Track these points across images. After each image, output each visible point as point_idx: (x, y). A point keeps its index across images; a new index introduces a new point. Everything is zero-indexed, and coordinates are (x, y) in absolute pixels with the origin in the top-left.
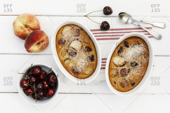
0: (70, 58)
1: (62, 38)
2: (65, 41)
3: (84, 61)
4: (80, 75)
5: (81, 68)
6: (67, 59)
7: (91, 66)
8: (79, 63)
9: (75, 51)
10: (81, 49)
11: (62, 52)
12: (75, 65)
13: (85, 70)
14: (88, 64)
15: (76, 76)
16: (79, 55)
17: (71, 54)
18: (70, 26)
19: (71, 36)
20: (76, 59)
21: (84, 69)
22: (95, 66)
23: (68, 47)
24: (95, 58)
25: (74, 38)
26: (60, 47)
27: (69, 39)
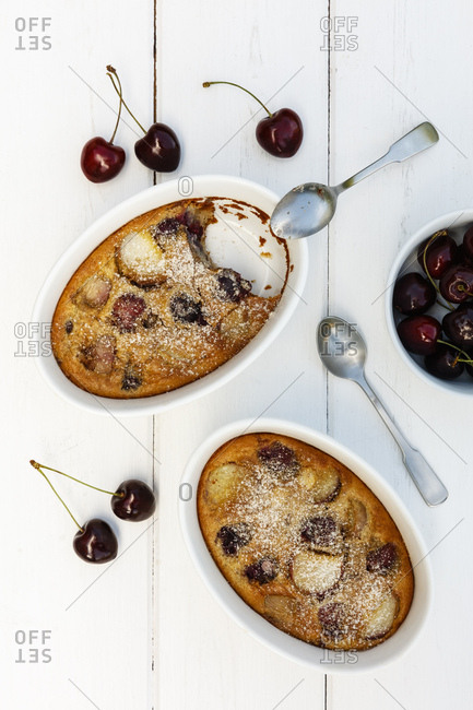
0: (323, 506)
1: (385, 576)
2: (369, 568)
3: (260, 516)
4: (250, 450)
5: (260, 481)
6: (331, 499)
7: (223, 508)
8: (278, 501)
9: (313, 546)
10: (290, 565)
11: (363, 520)
12: (291, 484)
13: (240, 480)
14: (239, 513)
15: (266, 441)
16: (288, 535)
17: (324, 525)
18: (373, 638)
19: (352, 602)
20: (294, 512)
21: (248, 484)
22: (205, 512)
23: (348, 548)
24: (218, 547)
25: (339, 598)
26: (381, 537)
27: (355, 587)
